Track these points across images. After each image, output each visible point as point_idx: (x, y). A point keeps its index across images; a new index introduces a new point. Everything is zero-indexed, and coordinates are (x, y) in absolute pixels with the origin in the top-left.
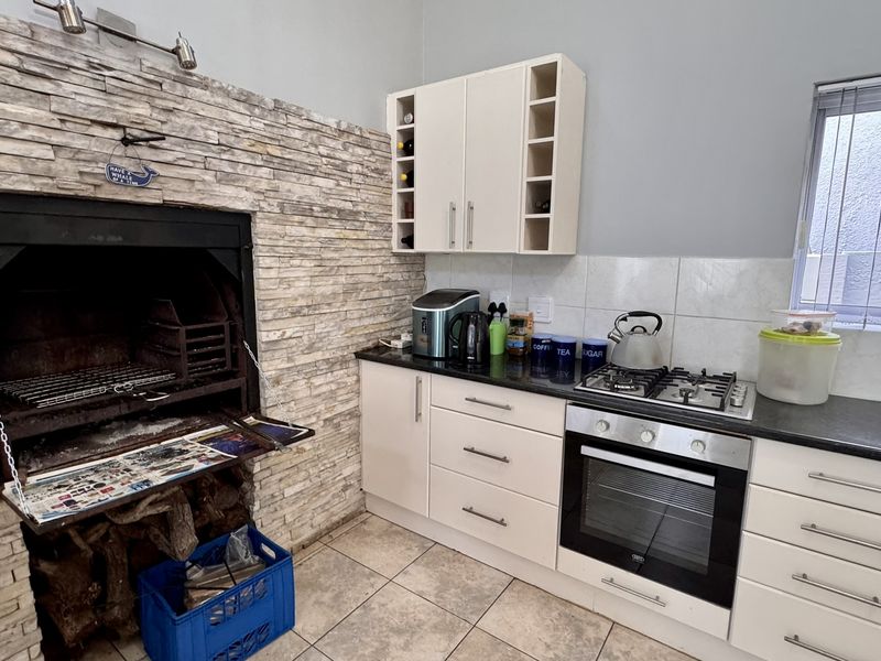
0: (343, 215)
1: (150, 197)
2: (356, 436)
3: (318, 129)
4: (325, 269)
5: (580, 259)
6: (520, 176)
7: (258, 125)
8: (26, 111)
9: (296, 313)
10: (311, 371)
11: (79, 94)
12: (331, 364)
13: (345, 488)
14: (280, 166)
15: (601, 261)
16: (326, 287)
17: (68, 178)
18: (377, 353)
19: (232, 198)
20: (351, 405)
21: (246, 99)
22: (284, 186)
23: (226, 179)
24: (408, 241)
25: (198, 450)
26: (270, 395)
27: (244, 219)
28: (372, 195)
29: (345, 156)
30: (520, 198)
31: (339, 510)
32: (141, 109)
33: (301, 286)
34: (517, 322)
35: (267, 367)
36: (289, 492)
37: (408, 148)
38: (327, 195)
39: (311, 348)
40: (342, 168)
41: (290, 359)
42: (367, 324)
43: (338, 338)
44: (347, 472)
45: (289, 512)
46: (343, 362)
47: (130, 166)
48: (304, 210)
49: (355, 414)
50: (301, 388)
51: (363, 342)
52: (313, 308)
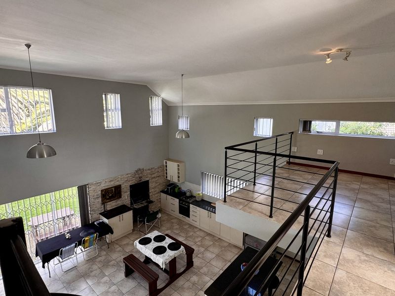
0: (159, 176)
1: (141, 182)
2: (160, 201)
3: (156, 169)
4: (156, 183)
5: (185, 182)
6: (177, 175)
8: (134, 178)
9: (153, 188)
10: (155, 194)
11: (137, 176)
12: (157, 193)
13: (159, 207)
14: (152, 174)
15: (187, 183)
16: (156, 185)
17: (136, 183)
18: (163, 192)
19: (147, 179)
21: (149, 170)
24: (167, 178)
25: (145, 203)
26: (150, 197)
27: (148, 181)
30: (177, 177)
31: (158, 209)
33: (154, 185)
34: (179, 188)
35: (150, 195)
36: (152, 207)
37: (166, 166)
38: (157, 175)
39: (155, 192)
40: (158, 171)
41: (153, 193)
42: (161, 188)
43: (158, 190)
44: (159, 205)
46: (159, 193)
47: (140, 180)
48: (154, 178)
49: (160, 199)
50: (154, 196)
51: (161, 190)
52: (155, 187)
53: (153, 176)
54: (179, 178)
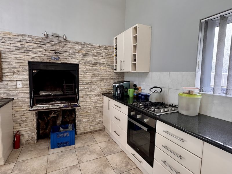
0: (100, 64)
1: (59, 62)
2: (102, 112)
3: (94, 47)
4: (95, 75)
5: (150, 73)
7: (80, 48)
8: (40, 50)
9: (87, 84)
11: (49, 46)
12: (96, 95)
13: (99, 123)
14: (85, 55)
16: (95, 79)
17: (46, 59)
19: (74, 61)
20: (101, 105)
21: (78, 43)
22: (86, 59)
23: (73, 58)
27: (77, 65)
28: (109, 60)
29: (101, 52)
30: (131, 58)
31: (97, 127)
32: (58, 47)
33: (89, 78)
34: (137, 89)
36: (84, 120)
38: (96, 60)
39: (91, 91)
40: (100, 54)
41: (85, 93)
42: (106, 88)
43: (98, 90)
44: (99, 120)
45: (84, 125)
46: (99, 95)
47: (56, 57)
48: (90, 63)
49: (102, 107)
50: (88, 99)
51: (105, 91)
52: (92, 83)
53: (88, 59)
54: (135, 60)
